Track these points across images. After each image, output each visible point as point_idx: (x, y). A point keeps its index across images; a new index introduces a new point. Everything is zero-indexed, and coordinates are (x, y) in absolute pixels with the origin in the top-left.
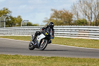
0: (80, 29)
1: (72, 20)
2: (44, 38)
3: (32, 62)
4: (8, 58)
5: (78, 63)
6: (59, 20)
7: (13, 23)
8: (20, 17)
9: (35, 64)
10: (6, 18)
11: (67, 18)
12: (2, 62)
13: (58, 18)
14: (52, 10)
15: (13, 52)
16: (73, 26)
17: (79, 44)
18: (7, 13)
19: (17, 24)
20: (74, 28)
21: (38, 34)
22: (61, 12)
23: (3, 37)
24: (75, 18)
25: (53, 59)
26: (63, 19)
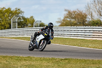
0: (94, 30)
1: (86, 21)
2: (43, 39)
3: (45, 63)
4: (20, 60)
5: (92, 65)
6: (73, 20)
7: (25, 23)
8: (32, 17)
9: (48, 66)
10: (19, 19)
11: (81, 18)
12: (14, 64)
13: (72, 18)
14: (66, 10)
15: (26, 53)
16: (87, 27)
17: (94, 45)
19: (29, 25)
20: (88, 28)
21: (37, 35)
22: (74, 12)
23: (15, 38)
24: (89, 19)
25: (67, 61)
26: (77, 20)
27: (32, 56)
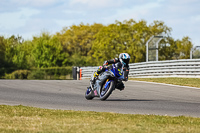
7: (173, 51)
8: (187, 38)
10: (161, 42)
12: (152, 131)
18: (162, 31)
19: (182, 54)
27: (187, 116)
